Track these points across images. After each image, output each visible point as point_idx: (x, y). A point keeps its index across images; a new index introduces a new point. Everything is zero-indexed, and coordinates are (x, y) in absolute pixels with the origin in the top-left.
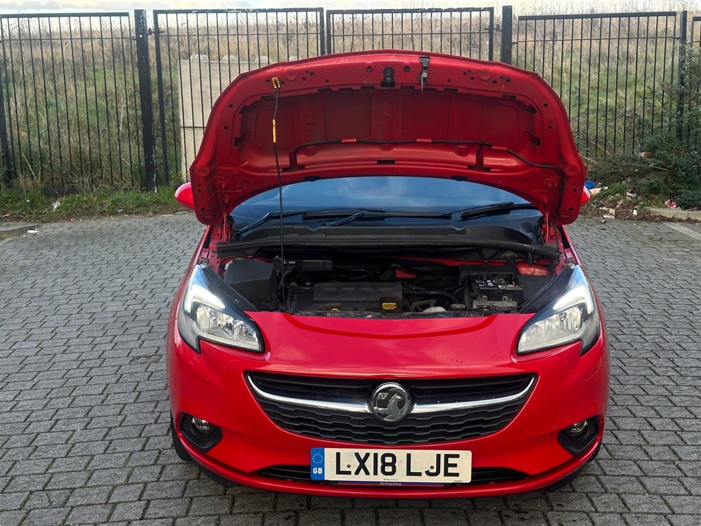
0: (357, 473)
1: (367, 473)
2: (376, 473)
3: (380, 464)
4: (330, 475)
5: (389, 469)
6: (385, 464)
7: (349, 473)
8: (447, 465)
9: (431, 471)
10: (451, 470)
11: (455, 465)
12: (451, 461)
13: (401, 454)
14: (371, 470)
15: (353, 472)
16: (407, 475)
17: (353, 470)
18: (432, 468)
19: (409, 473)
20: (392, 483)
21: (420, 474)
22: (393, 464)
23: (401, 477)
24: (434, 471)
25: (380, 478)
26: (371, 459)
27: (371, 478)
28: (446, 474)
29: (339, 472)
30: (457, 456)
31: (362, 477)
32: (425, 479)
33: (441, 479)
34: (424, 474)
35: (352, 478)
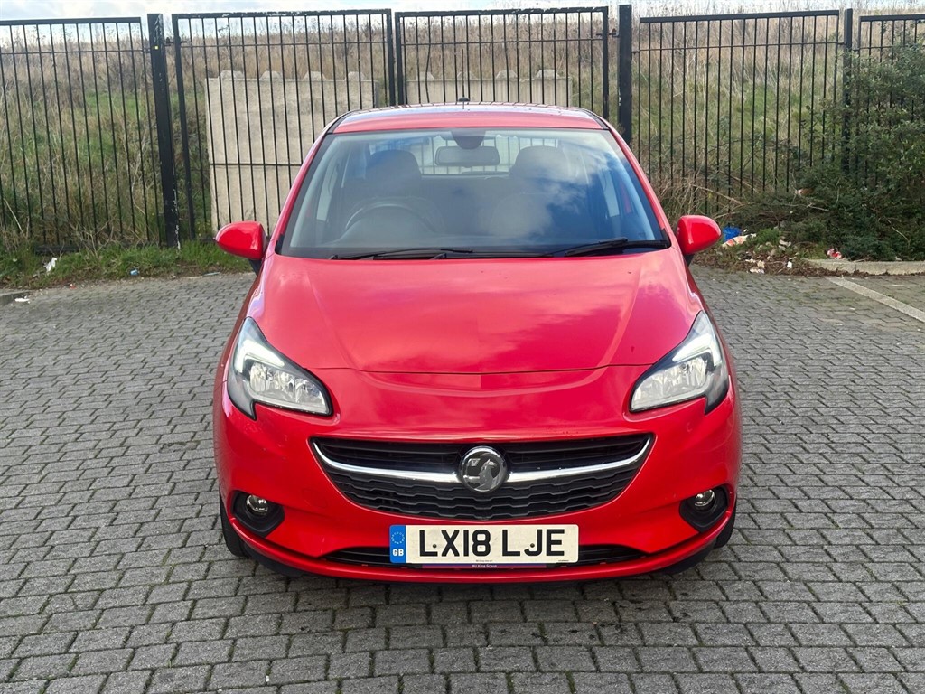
0: (445, 554)
1: (457, 554)
2: (466, 553)
3: (471, 543)
4: (413, 557)
5: (481, 548)
6: (477, 543)
7: (435, 554)
8: (550, 542)
9: (532, 550)
10: (554, 548)
11: (559, 542)
12: (554, 537)
13: (495, 531)
14: (461, 550)
15: (440, 554)
16: (504, 555)
17: (440, 551)
18: (532, 546)
19: (506, 553)
20: (485, 564)
21: (518, 554)
22: (486, 543)
23: (496, 557)
24: (535, 549)
25: (472, 559)
26: (461, 536)
27: (462, 560)
28: (549, 553)
29: (423, 553)
30: (562, 531)
31: (450, 559)
32: (524, 559)
33: (543, 559)
34: (523, 553)
35: (439, 560)
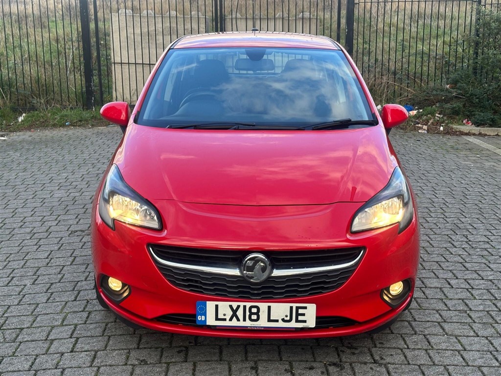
0: (231, 319)
1: (238, 320)
2: (244, 320)
3: (248, 313)
4: (211, 321)
5: (254, 317)
6: (251, 314)
7: (225, 320)
8: (298, 315)
10: (300, 318)
11: (303, 315)
12: (300, 311)
13: (263, 306)
14: (241, 318)
15: (228, 319)
16: (268, 321)
20: (257, 327)
21: (277, 321)
22: (257, 314)
23: (263, 323)
24: (288, 318)
25: (248, 323)
26: (241, 310)
27: (242, 324)
28: (297, 321)
29: (217, 319)
30: (305, 308)
31: (234, 323)
32: (281, 324)
33: (293, 324)
34: (280, 321)
35: (227, 323)
